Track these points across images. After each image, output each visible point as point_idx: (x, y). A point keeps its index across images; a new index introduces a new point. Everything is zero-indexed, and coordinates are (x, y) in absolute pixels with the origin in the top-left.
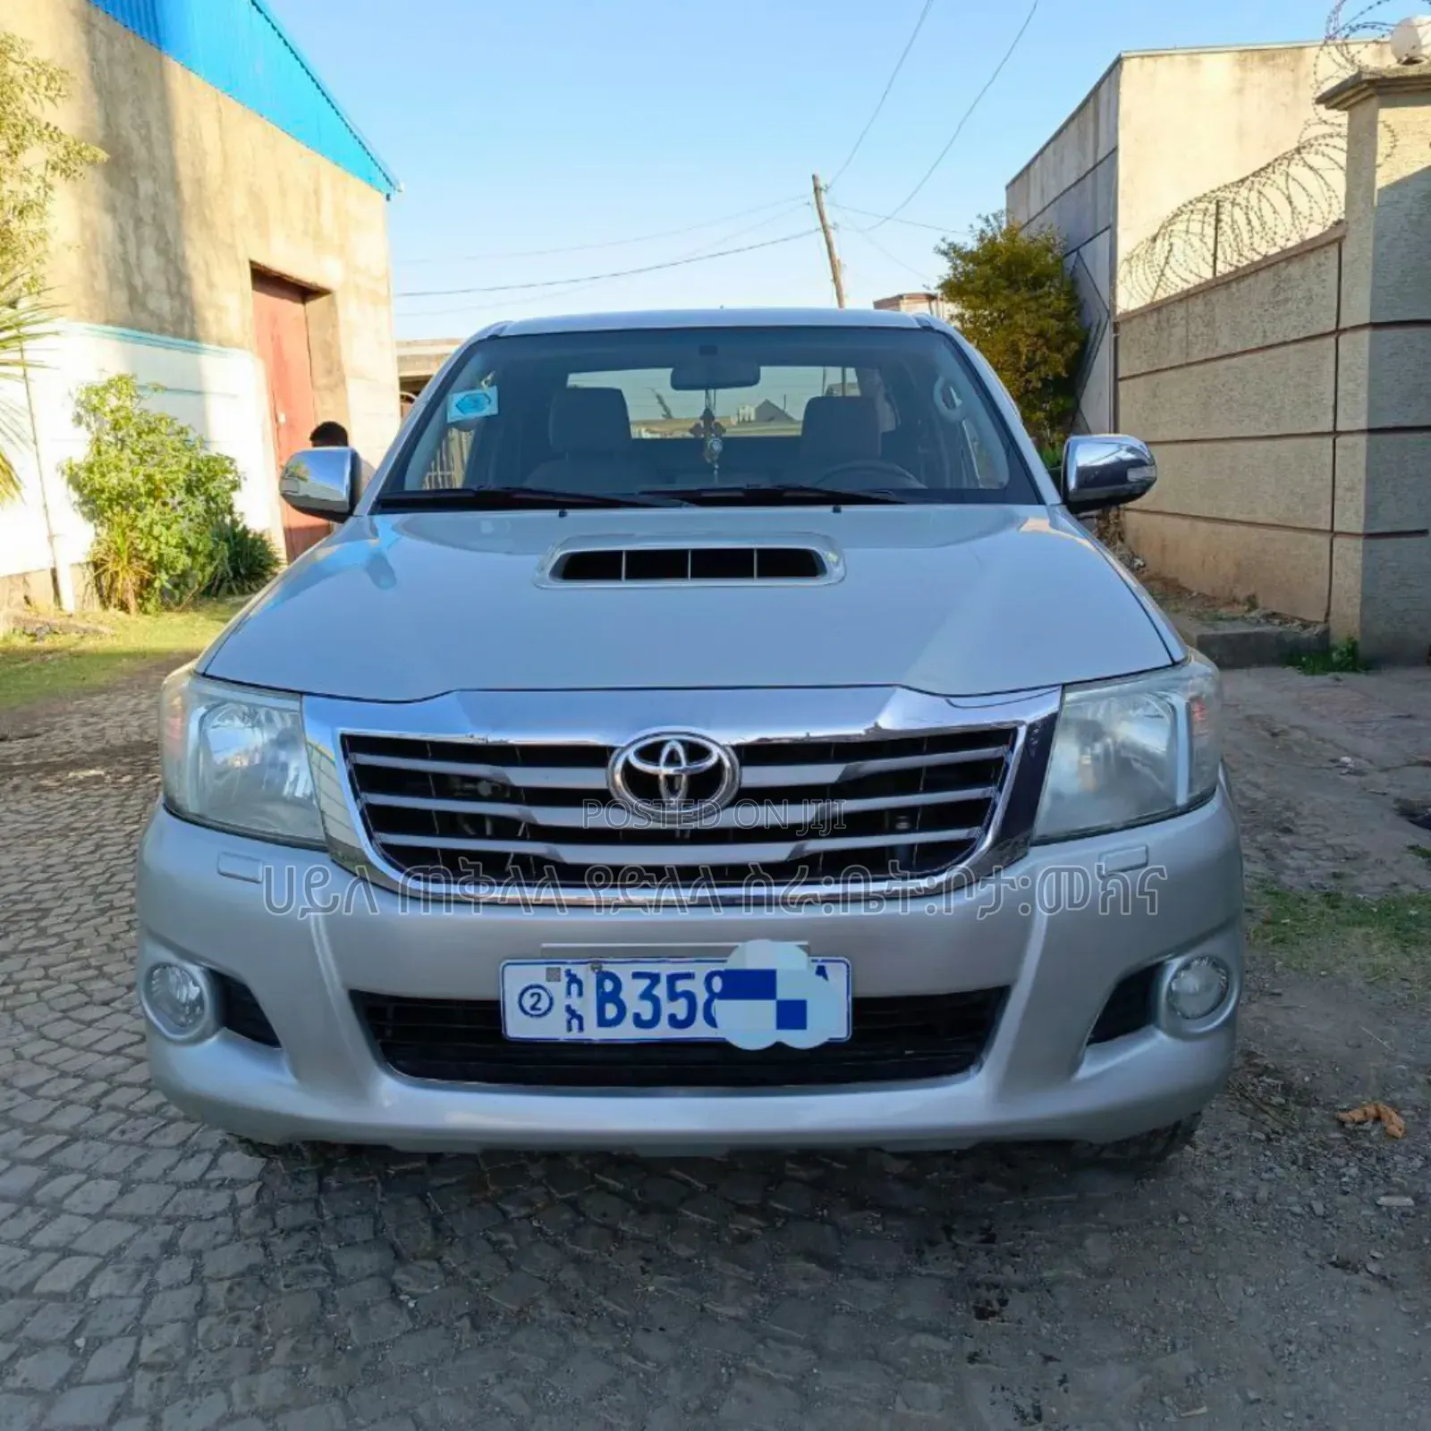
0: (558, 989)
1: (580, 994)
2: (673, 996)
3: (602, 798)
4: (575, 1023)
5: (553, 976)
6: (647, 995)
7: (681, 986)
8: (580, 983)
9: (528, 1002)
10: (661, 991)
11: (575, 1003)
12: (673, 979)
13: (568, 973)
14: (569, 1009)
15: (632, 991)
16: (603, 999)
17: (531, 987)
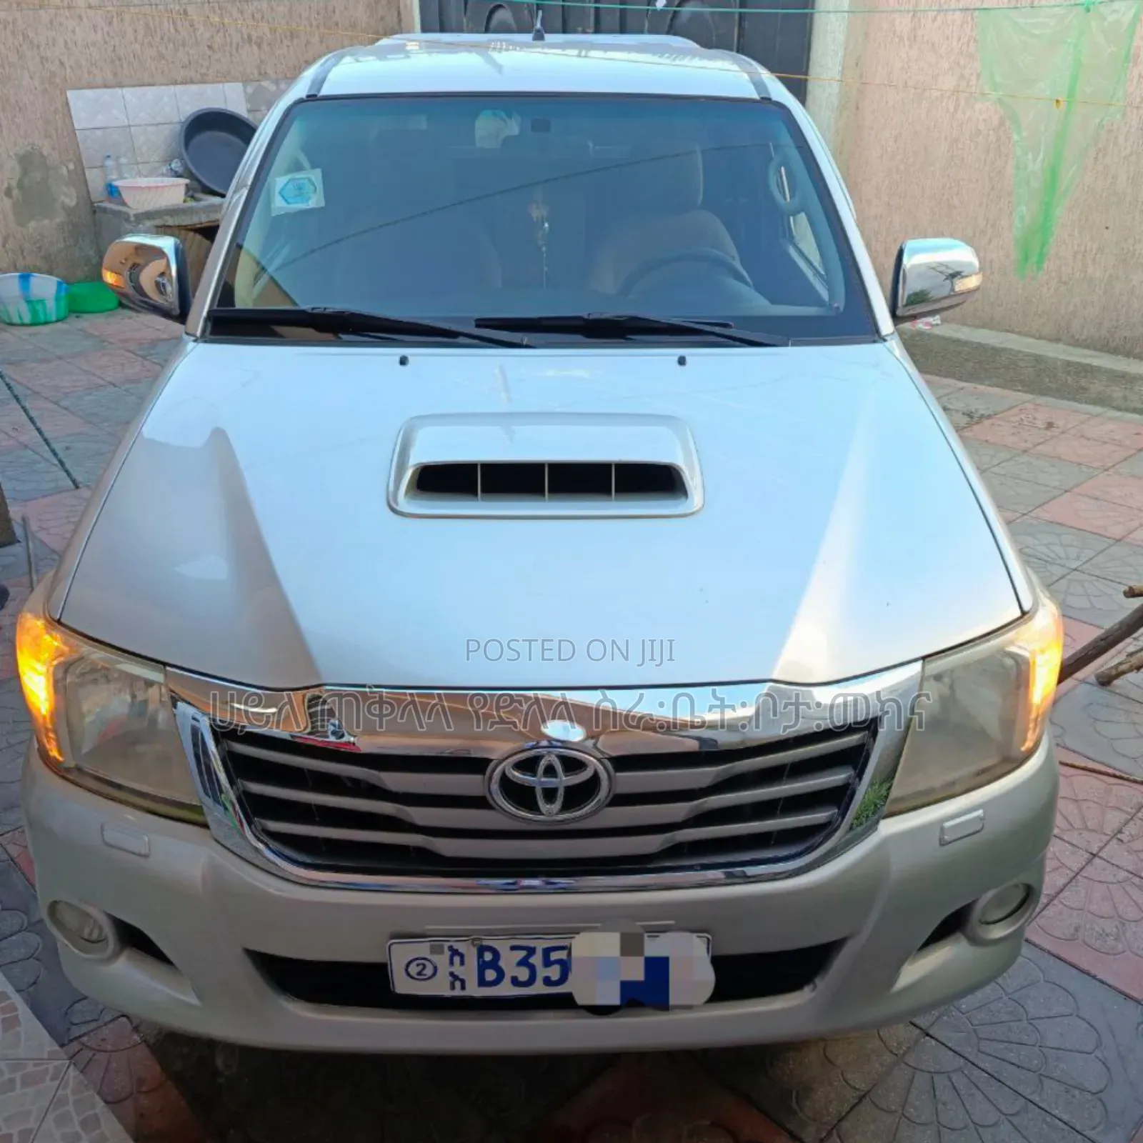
0: (442, 960)
1: (462, 963)
2: (547, 963)
3: (480, 802)
4: (458, 984)
5: (436, 950)
6: (523, 963)
7: (554, 956)
8: (462, 956)
9: (414, 969)
10: (537, 960)
11: (457, 969)
12: (547, 952)
13: (451, 948)
14: (452, 974)
15: (509, 961)
16: (483, 967)
17: (417, 959)
